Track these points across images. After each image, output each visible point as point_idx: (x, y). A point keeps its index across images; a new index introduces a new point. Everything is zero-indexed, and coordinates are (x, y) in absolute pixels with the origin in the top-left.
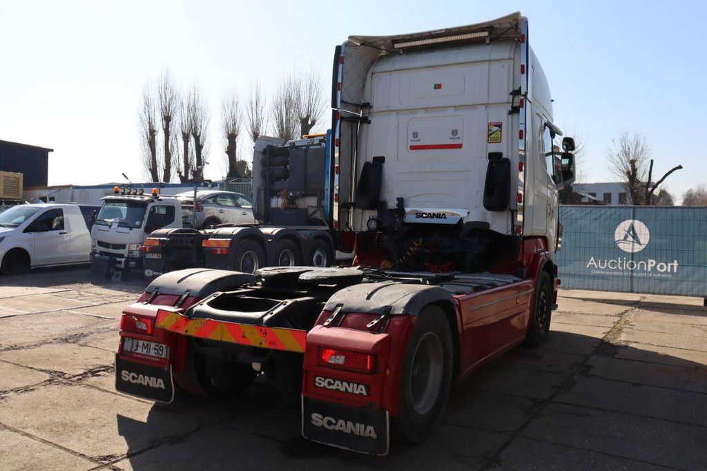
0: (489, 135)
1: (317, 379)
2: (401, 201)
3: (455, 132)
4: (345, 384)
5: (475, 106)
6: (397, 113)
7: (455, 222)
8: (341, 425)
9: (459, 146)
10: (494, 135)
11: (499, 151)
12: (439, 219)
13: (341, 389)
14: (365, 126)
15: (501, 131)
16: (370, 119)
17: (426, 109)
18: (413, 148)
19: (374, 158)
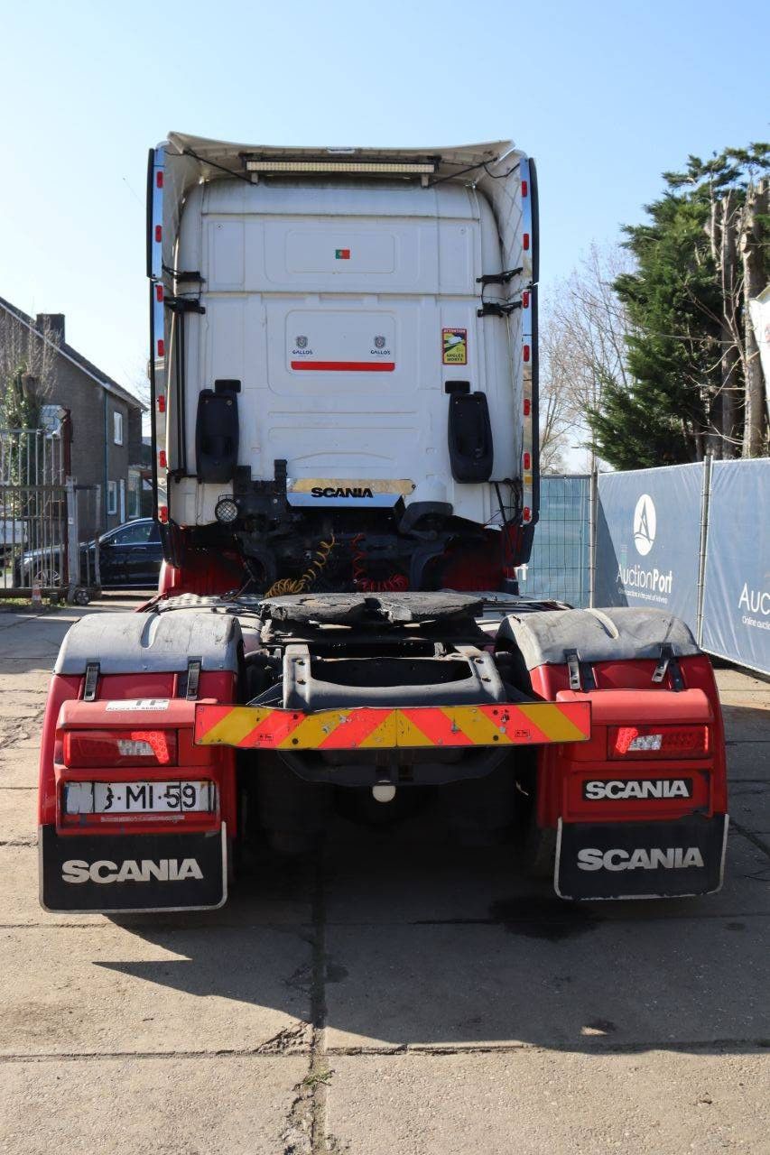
0: (445, 350)
1: (590, 787)
2: (281, 466)
3: (380, 342)
4: (647, 785)
5: (416, 296)
6: (262, 297)
7: (391, 504)
8: (641, 859)
9: (389, 367)
10: (453, 351)
11: (462, 380)
12: (358, 499)
13: (640, 795)
14: (192, 318)
15: (465, 345)
16: (203, 304)
17: (322, 295)
18: (297, 366)
19: (218, 383)
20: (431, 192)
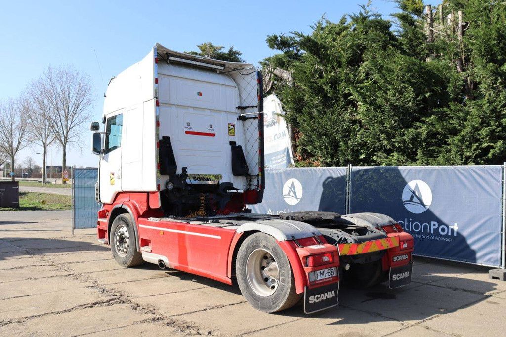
0: (229, 130)
1: (394, 258)
2: (184, 169)
3: (211, 126)
4: (402, 256)
5: (220, 111)
6: (176, 107)
7: (216, 184)
9: (213, 135)
10: (231, 131)
11: (234, 141)
12: (207, 182)
13: (401, 259)
15: (234, 129)
17: (194, 108)
18: (187, 133)
19: (163, 137)
20: (220, 75)
